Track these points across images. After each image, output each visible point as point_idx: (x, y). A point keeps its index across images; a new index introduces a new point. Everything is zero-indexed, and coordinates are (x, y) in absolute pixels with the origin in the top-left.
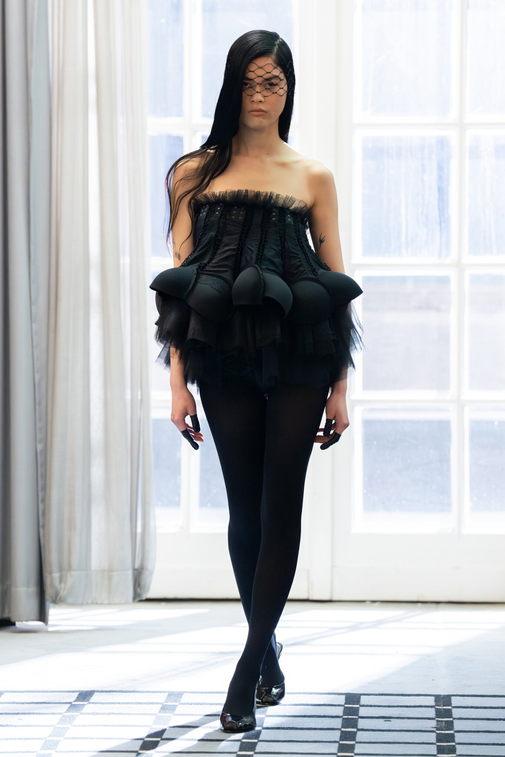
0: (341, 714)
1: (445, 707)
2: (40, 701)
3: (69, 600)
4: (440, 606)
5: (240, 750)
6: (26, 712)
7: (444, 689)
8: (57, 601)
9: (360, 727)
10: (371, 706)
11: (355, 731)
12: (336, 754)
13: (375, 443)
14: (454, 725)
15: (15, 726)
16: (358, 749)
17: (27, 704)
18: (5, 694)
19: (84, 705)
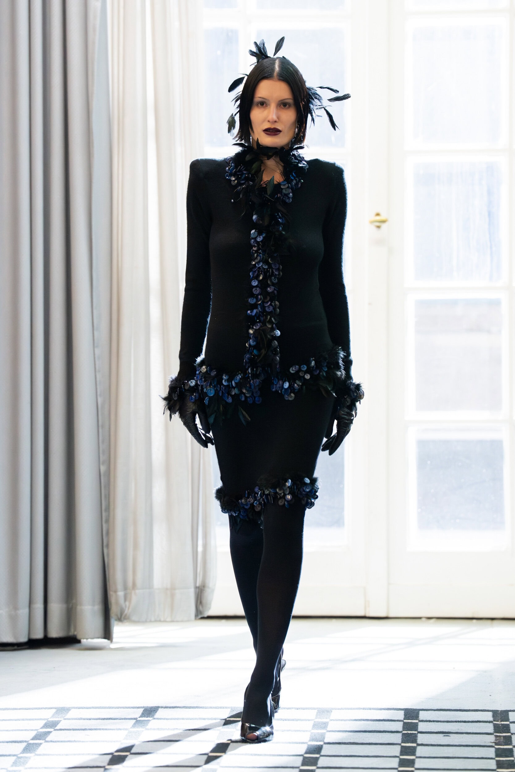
0: (400, 729)
1: (503, 723)
2: (106, 717)
3: (134, 618)
4: (495, 622)
5: (303, 764)
6: (92, 728)
7: (501, 704)
8: (122, 619)
9: (419, 742)
10: (430, 721)
11: (415, 746)
12: (396, 769)
13: (429, 462)
14: (513, 740)
15: (83, 742)
16: (419, 763)
17: (93, 720)
18: (73, 710)
19: (149, 720)
